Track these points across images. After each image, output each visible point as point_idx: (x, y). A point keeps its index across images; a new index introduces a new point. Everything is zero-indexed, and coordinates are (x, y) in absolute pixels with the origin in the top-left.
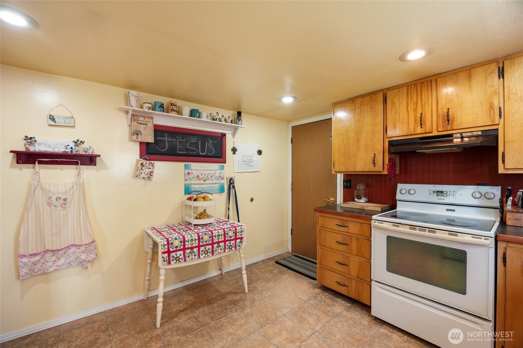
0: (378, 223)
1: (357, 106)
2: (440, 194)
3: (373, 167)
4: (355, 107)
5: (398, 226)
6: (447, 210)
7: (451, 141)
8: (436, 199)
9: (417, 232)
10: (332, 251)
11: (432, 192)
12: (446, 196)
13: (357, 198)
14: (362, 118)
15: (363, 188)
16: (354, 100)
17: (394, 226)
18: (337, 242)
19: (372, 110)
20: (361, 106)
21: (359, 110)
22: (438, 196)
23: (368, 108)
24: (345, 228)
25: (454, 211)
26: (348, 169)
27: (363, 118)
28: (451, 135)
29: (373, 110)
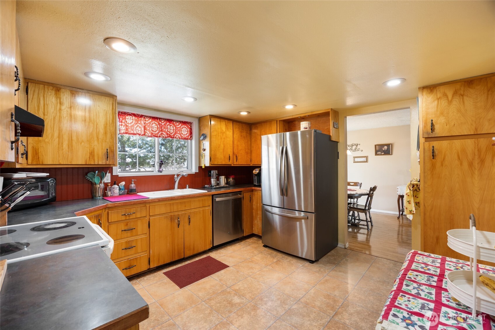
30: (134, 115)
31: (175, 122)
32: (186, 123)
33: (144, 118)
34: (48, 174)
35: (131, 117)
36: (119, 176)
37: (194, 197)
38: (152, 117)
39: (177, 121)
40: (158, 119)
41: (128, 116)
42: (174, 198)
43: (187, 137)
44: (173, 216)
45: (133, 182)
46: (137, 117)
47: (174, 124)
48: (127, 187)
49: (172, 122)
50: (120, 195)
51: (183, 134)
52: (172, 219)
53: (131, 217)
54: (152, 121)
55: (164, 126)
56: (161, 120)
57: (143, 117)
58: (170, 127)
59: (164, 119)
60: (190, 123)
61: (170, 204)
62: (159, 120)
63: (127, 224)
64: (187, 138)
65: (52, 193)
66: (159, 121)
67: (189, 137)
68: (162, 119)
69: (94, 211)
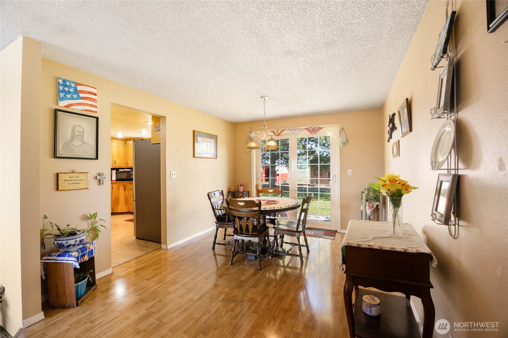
69: (121, 183)
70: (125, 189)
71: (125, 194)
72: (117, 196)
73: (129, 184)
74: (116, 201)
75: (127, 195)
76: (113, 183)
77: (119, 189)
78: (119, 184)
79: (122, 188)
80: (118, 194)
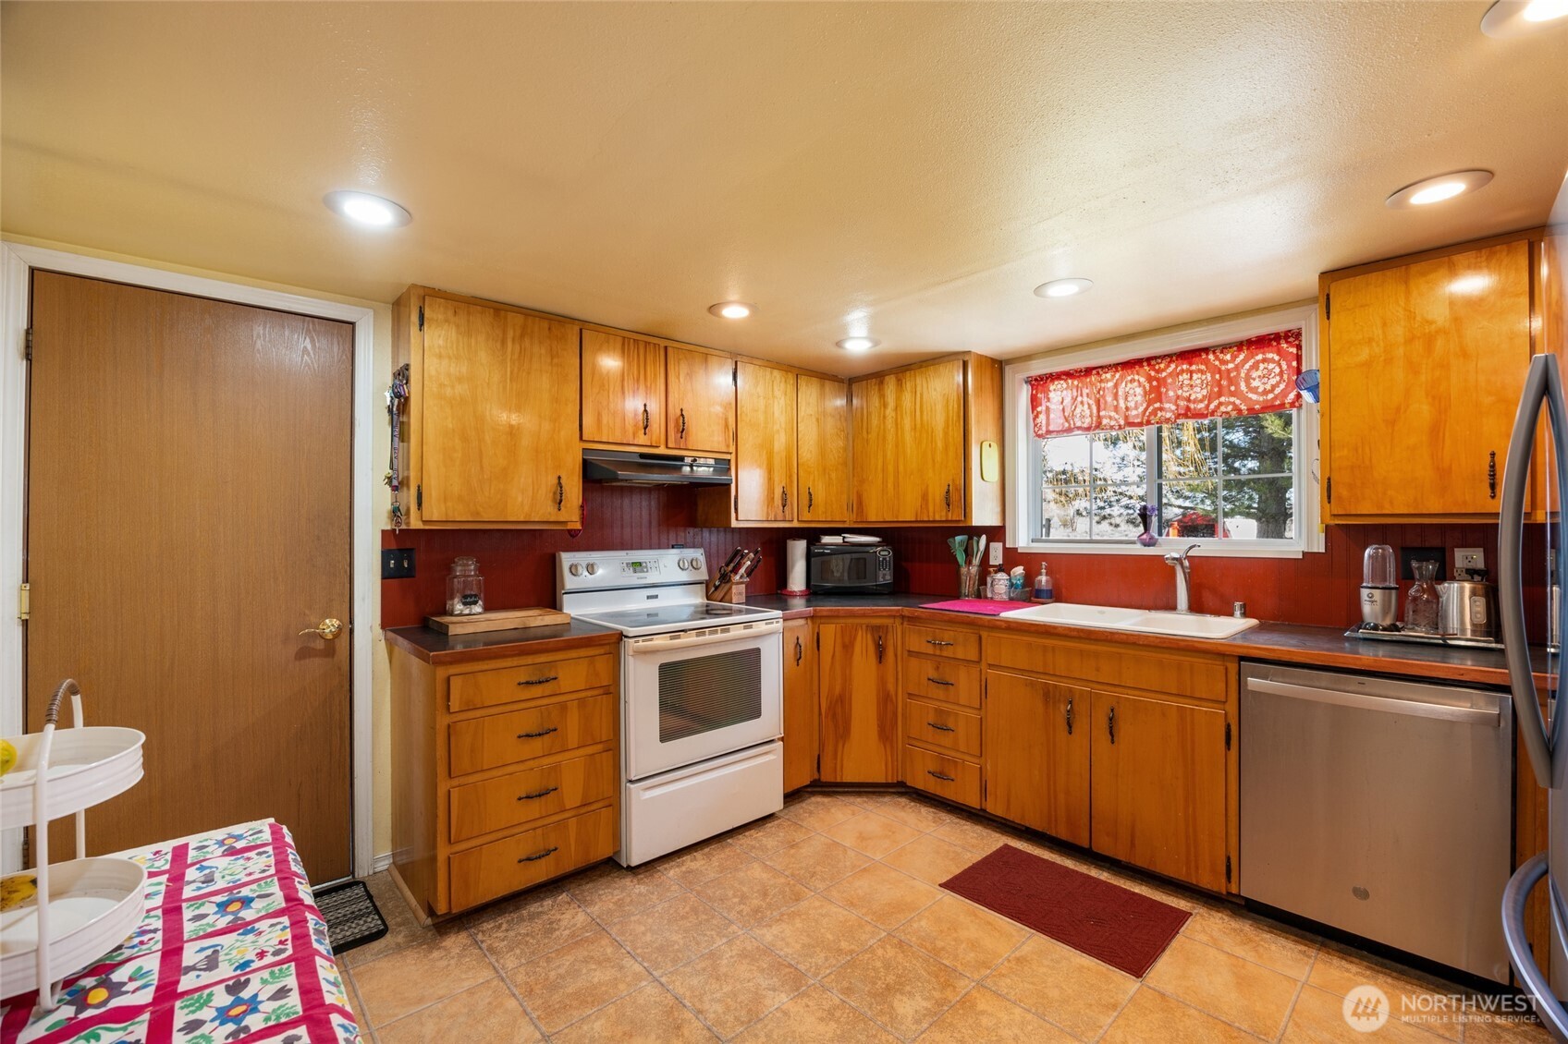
0: (643, 641)
1: (510, 334)
2: (638, 568)
3: (556, 510)
4: (505, 332)
5: (678, 637)
6: (648, 597)
7: (679, 468)
8: (634, 579)
9: (707, 638)
10: (500, 774)
11: (625, 565)
12: (647, 571)
13: (465, 604)
14: (524, 374)
15: (475, 570)
16: (503, 313)
17: (672, 638)
18: (519, 737)
19: (552, 359)
20: (522, 336)
21: (517, 347)
22: (635, 572)
23: (543, 351)
24: (546, 685)
25: (656, 597)
26: (478, 513)
27: (529, 373)
28: (681, 459)
29: (555, 360)
30: (1068, 375)
31: (1214, 352)
32: (1271, 340)
33: (1098, 373)
34: (877, 539)
35: (1062, 382)
36: (1019, 551)
37: (1134, 644)
38: (1121, 364)
39: (1225, 347)
40: (1145, 364)
41: (1056, 383)
42: (1055, 631)
43: (1276, 398)
44: (1051, 689)
45: (1044, 571)
46: (1078, 377)
47: (1207, 362)
48: (1029, 578)
49: (1201, 356)
50: (1011, 599)
51: (1260, 390)
52: (1049, 695)
53: (945, 654)
54: (1122, 378)
55: (1170, 381)
56: (1153, 362)
57: (1094, 372)
58: (1191, 379)
59: (1163, 357)
60: (1294, 336)
61: (1045, 648)
62: (1149, 365)
63: (938, 667)
64: (1278, 402)
65: (884, 575)
66: (1147, 368)
67: (1286, 396)
68: (1155, 358)
69: (864, 616)
70: (881, 653)
71: (882, 682)
72: (838, 689)
73: (898, 621)
74: (834, 715)
75: (891, 687)
76: (821, 617)
77: (848, 647)
78: (850, 621)
79: (863, 645)
80: (847, 680)
